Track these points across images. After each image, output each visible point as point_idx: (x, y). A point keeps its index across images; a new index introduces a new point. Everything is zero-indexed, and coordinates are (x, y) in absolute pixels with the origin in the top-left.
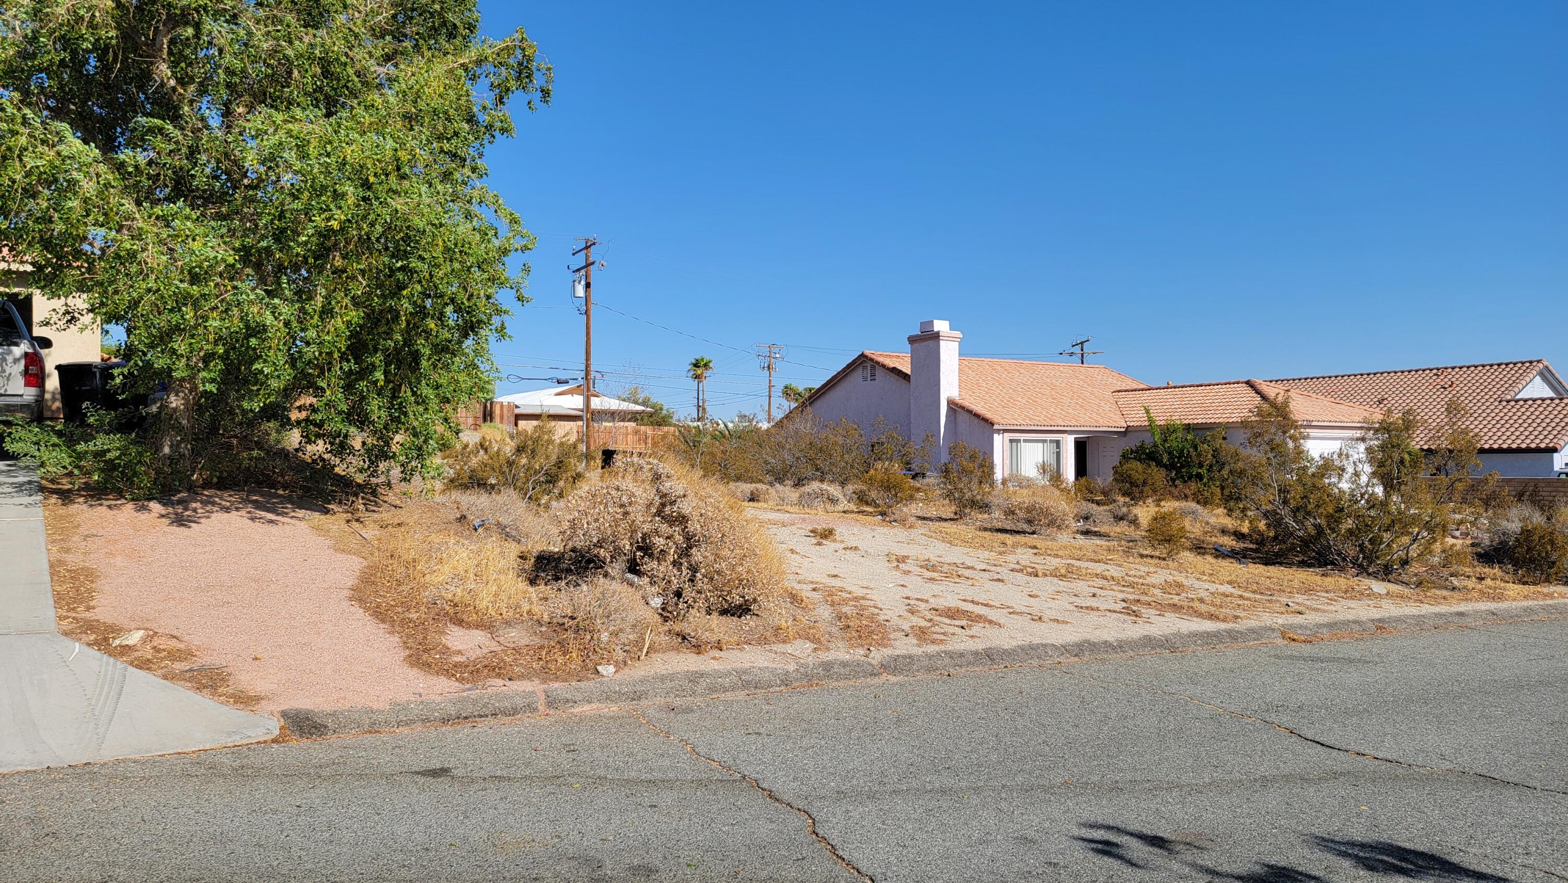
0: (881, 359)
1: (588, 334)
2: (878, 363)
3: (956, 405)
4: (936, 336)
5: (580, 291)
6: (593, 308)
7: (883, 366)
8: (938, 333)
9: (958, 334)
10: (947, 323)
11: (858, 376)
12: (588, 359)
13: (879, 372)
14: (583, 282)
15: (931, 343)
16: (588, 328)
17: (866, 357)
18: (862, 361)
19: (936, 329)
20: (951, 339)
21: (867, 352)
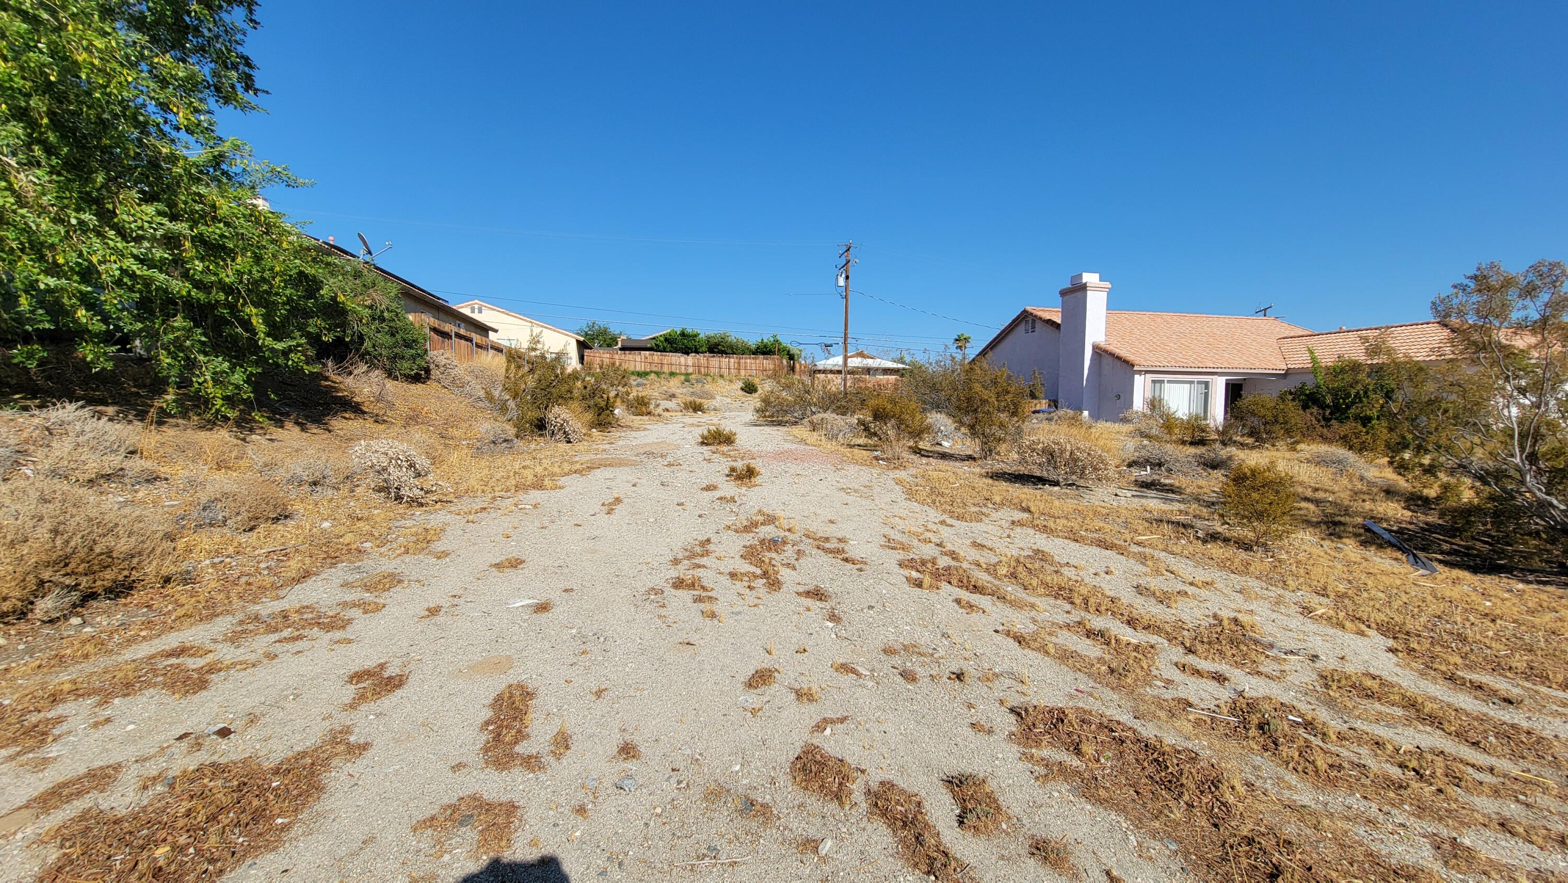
0: (1039, 314)
1: (846, 312)
2: (1036, 316)
3: (1100, 349)
4: (1083, 288)
5: (842, 282)
6: (850, 293)
7: (1040, 318)
8: (1086, 284)
9: (1108, 285)
10: (1097, 275)
11: (1022, 328)
12: (846, 329)
13: (1038, 325)
14: (844, 276)
15: (1079, 294)
16: (846, 308)
17: (1027, 312)
18: (1025, 317)
19: (1084, 281)
20: (1097, 289)
21: (1029, 308)
